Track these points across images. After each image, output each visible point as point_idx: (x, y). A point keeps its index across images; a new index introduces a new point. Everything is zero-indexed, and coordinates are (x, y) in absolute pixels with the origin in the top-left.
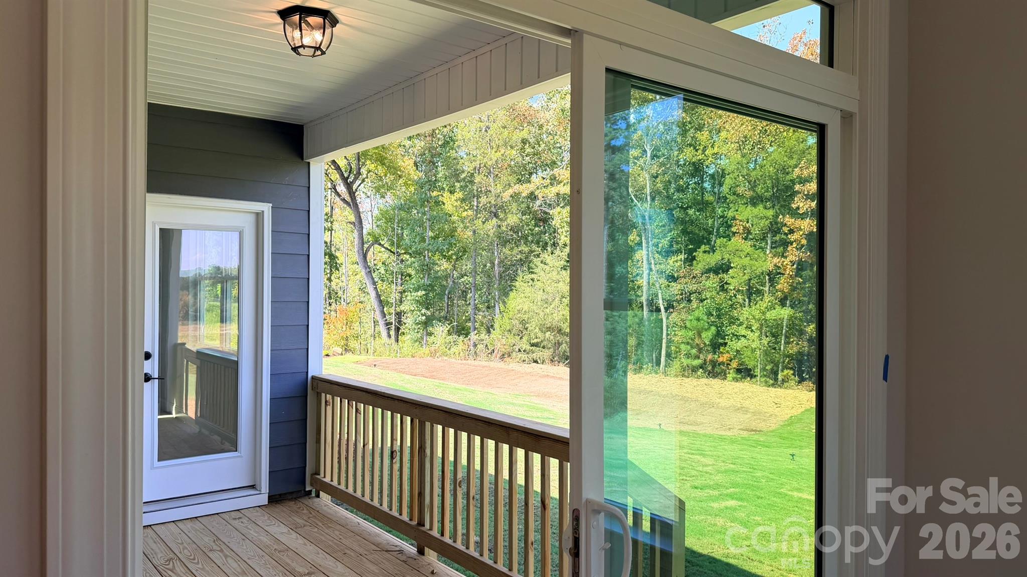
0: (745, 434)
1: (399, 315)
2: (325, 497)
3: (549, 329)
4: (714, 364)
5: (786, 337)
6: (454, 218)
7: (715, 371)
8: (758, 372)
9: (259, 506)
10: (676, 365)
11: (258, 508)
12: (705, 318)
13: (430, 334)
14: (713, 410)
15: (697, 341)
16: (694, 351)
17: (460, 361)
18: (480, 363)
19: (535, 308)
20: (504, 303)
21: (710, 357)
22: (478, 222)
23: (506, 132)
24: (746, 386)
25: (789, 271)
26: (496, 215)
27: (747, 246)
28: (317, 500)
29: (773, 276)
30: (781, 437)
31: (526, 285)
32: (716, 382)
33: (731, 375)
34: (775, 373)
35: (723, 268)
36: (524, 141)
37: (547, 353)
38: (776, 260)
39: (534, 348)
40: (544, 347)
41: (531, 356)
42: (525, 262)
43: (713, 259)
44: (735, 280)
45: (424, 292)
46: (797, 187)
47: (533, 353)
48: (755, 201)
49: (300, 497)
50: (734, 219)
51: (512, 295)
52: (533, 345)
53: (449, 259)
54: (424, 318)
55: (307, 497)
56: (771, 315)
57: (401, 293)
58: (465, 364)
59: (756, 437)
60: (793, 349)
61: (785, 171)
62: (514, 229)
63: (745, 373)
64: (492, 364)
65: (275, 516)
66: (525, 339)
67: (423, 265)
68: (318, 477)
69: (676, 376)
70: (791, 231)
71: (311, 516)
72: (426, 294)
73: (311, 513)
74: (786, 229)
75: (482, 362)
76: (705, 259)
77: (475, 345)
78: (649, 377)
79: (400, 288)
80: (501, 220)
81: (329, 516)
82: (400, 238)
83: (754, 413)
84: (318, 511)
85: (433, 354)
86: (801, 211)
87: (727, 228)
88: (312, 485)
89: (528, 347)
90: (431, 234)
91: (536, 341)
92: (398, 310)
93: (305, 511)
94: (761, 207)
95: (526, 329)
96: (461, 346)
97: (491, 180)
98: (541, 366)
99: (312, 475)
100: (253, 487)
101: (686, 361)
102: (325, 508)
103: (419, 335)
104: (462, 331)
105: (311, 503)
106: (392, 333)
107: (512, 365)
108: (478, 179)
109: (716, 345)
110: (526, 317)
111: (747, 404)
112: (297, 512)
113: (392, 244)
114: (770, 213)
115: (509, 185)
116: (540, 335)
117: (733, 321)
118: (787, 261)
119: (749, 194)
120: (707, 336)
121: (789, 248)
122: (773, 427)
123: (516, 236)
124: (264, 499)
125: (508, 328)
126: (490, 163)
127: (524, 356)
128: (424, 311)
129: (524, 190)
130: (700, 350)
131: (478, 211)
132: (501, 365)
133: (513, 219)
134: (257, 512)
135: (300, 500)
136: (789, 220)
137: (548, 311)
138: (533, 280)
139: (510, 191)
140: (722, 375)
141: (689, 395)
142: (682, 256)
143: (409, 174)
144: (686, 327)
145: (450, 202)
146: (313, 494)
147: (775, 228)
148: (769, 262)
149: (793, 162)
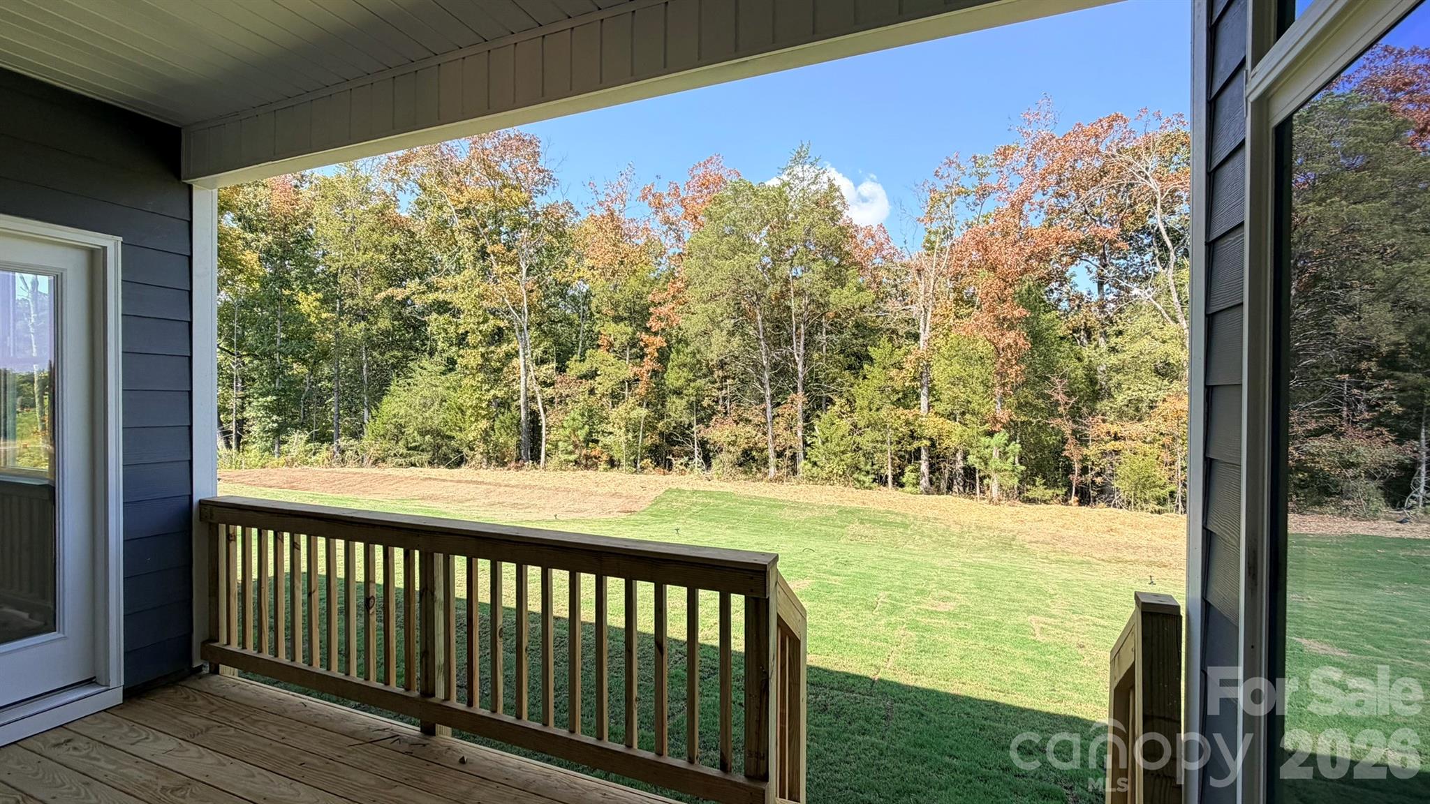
0: (624, 516)
1: (241, 423)
2: (229, 673)
3: (427, 432)
4: (587, 457)
5: (644, 433)
6: (312, 319)
7: (588, 463)
8: (623, 462)
9: (105, 710)
10: (554, 461)
11: (103, 715)
12: (580, 418)
13: (284, 442)
14: (593, 497)
15: (573, 438)
16: (571, 448)
17: (324, 470)
18: (350, 470)
19: (413, 412)
20: (377, 409)
21: (584, 452)
22: (344, 325)
23: (375, 236)
24: (614, 474)
25: (646, 377)
26: (364, 318)
27: (611, 357)
28: (215, 678)
29: (632, 382)
30: (652, 515)
31: (401, 389)
32: (590, 473)
33: (603, 466)
34: (635, 462)
35: (592, 375)
36: (395, 247)
37: (426, 457)
38: (635, 369)
39: (411, 452)
40: (422, 451)
41: (408, 460)
42: (400, 366)
43: (585, 367)
44: (604, 385)
45: (275, 398)
46: (651, 310)
47: (410, 456)
48: (618, 319)
49: (183, 679)
50: (599, 332)
51: (385, 399)
52: (409, 449)
53: (305, 362)
54: (275, 425)
55: (193, 677)
56: (634, 414)
57: (243, 398)
58: (332, 472)
59: (633, 517)
60: (648, 442)
61: (640, 296)
62: (387, 333)
63: (612, 463)
64: (364, 470)
65: (141, 722)
66: (401, 443)
67: (274, 368)
68: (216, 645)
69: (555, 470)
70: (646, 346)
71: (215, 707)
72: (279, 400)
73: (213, 704)
74: (642, 344)
75: (351, 469)
76: (575, 367)
77: (343, 452)
78: (531, 473)
79: (240, 393)
80: (371, 324)
81: (248, 703)
82: (242, 338)
83: (627, 497)
84: (224, 698)
85: (289, 464)
86: (653, 330)
87: (593, 341)
88: (203, 657)
89: (405, 451)
90: (283, 336)
91: (414, 444)
92: (239, 416)
93: (200, 702)
94: (622, 324)
95: (403, 433)
96: (324, 454)
97: (358, 282)
98: (420, 469)
99: (204, 643)
100: (90, 682)
101: (564, 457)
102: (236, 690)
103: (269, 444)
104: (323, 437)
105: (206, 686)
106: (233, 443)
107: (389, 470)
108: (342, 280)
109: (590, 440)
110: (402, 421)
111: (619, 489)
112: (185, 706)
113: (231, 344)
114: (630, 330)
115: (379, 289)
116: (418, 438)
117: (604, 420)
118: (643, 370)
119: (612, 313)
120: (582, 434)
121: (645, 360)
122: (644, 507)
123: (386, 341)
124: (115, 696)
125: (382, 433)
126: (356, 265)
127: (401, 460)
128: (275, 418)
129: (399, 294)
130: (576, 446)
131: (342, 313)
132: (375, 470)
133: (384, 324)
134: (104, 721)
135: (182, 683)
136: (644, 336)
137: (427, 415)
138: (409, 384)
139: (383, 295)
140: (595, 466)
141: (570, 486)
142: (554, 365)
143: (253, 269)
144: (563, 427)
145: (307, 303)
146: (206, 670)
147: (633, 343)
148: (628, 371)
149: (645, 290)
